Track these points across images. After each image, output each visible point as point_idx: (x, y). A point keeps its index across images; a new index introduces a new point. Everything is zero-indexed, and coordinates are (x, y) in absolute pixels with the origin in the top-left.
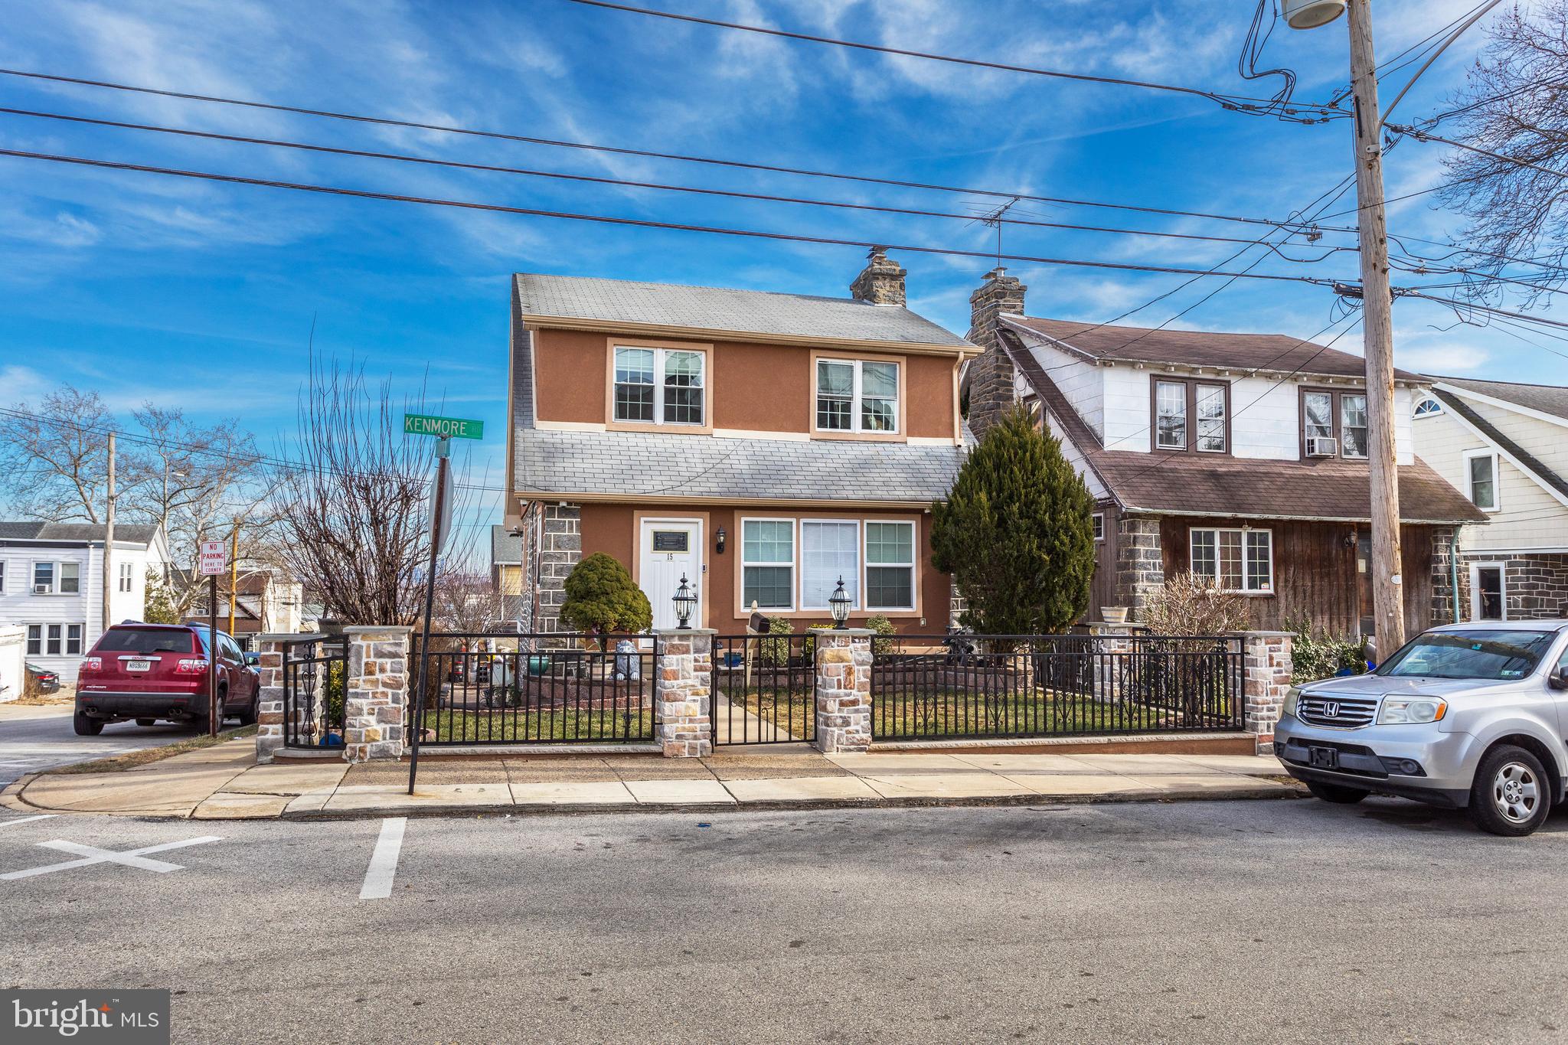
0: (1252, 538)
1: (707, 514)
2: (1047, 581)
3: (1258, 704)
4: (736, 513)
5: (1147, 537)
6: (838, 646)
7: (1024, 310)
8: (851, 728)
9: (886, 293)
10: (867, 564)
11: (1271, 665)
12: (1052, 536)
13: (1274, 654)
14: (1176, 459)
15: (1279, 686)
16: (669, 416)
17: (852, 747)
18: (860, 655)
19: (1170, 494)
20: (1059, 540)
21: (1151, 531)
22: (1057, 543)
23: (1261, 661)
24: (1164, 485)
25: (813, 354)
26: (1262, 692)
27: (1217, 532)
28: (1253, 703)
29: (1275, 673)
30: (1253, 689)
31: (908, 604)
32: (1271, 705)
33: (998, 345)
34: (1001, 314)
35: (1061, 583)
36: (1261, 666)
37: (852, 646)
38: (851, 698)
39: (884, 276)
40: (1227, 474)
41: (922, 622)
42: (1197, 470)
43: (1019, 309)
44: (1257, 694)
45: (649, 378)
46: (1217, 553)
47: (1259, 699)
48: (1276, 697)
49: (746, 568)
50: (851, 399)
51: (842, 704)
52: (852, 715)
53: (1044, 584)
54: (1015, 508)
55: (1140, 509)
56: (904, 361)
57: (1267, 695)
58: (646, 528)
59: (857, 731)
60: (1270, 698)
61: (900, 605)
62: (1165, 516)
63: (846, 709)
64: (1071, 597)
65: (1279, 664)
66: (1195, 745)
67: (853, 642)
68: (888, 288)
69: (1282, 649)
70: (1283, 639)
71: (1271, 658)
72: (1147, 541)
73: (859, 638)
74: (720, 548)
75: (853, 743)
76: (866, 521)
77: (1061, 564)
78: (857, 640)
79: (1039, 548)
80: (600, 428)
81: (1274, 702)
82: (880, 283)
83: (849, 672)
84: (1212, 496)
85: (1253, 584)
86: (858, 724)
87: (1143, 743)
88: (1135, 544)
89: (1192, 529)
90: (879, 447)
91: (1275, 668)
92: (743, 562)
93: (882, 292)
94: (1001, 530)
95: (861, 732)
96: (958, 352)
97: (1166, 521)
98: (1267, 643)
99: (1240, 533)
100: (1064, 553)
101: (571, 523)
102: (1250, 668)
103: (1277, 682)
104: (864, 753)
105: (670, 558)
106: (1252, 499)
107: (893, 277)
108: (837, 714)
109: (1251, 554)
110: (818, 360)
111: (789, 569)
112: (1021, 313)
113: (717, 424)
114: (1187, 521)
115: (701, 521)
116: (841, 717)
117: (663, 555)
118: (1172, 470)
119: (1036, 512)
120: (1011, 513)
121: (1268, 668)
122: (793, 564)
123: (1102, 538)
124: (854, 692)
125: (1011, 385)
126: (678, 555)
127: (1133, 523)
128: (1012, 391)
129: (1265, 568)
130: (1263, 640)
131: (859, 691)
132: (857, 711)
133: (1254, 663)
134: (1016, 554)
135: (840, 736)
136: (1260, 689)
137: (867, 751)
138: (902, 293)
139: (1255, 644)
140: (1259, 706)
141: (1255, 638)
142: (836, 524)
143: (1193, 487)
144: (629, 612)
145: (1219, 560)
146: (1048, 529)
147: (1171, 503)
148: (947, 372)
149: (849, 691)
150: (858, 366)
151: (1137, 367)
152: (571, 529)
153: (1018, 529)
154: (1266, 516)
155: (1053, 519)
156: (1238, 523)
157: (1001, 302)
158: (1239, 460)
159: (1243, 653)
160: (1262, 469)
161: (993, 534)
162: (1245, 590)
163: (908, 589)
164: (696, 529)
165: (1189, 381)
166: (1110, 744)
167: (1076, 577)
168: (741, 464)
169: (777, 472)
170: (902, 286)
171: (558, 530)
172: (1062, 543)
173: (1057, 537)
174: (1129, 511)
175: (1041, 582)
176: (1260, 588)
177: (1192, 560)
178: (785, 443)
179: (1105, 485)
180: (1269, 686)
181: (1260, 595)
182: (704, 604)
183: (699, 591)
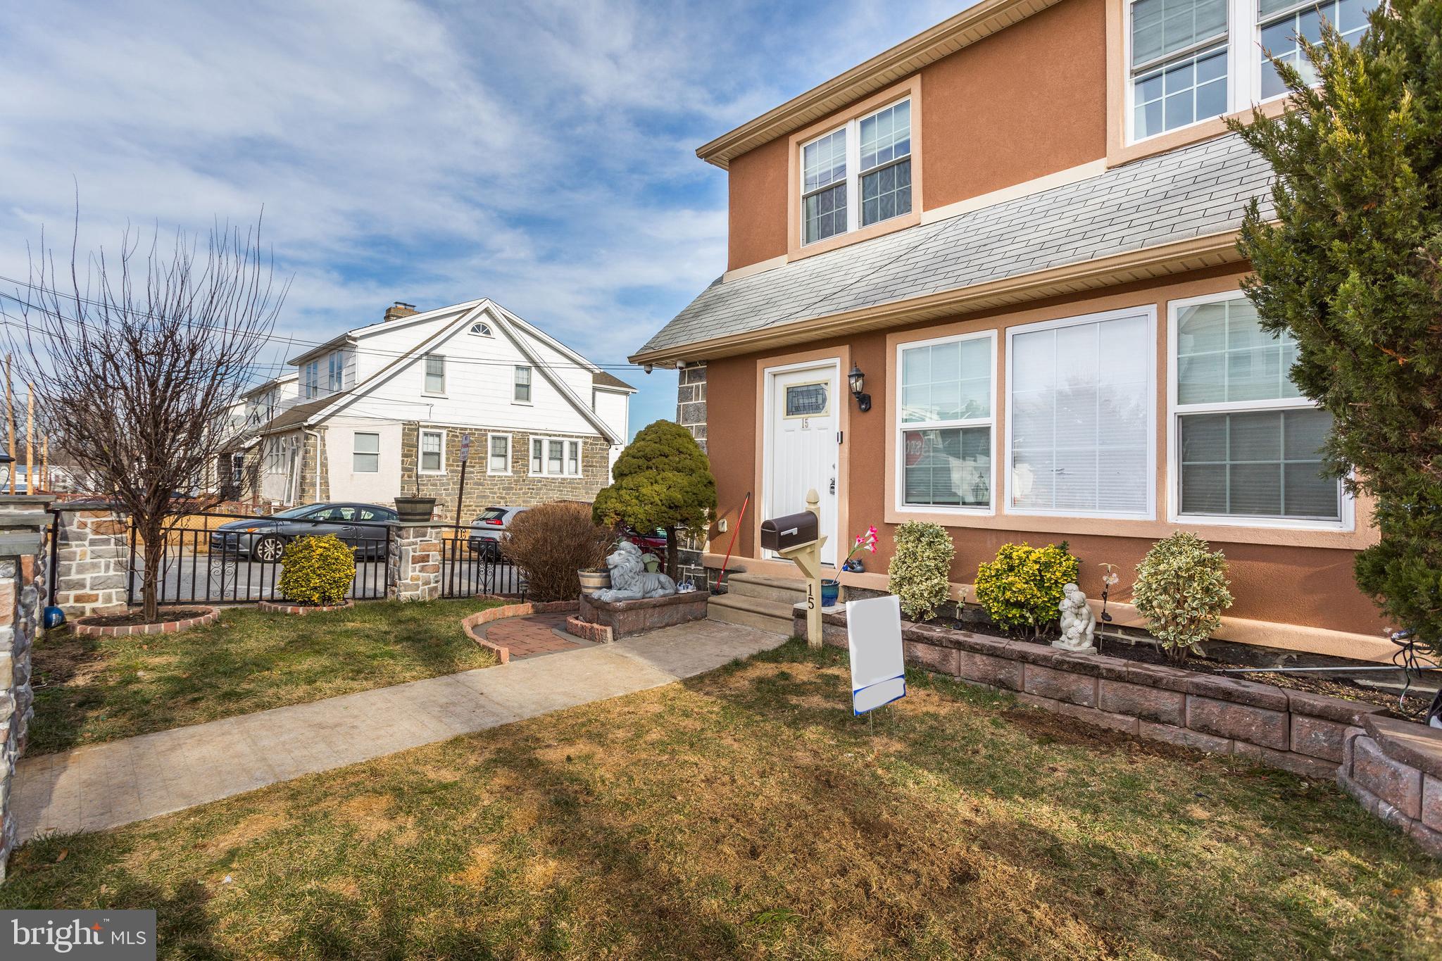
1: (845, 350)
4: (890, 339)
10: (1174, 408)
16: (869, 216)
45: (842, 170)
50: (1224, 40)
58: (775, 385)
74: (865, 402)
76: (1174, 305)
80: (780, 262)
92: (898, 426)
101: (697, 388)
105: (805, 426)
111: (985, 431)
113: (929, 203)
115: (837, 361)
117: (797, 420)
122: (991, 421)
126: (814, 420)
142: (1091, 325)
152: (697, 395)
164: (834, 377)
171: (687, 398)
182: (840, 496)
183: (835, 474)
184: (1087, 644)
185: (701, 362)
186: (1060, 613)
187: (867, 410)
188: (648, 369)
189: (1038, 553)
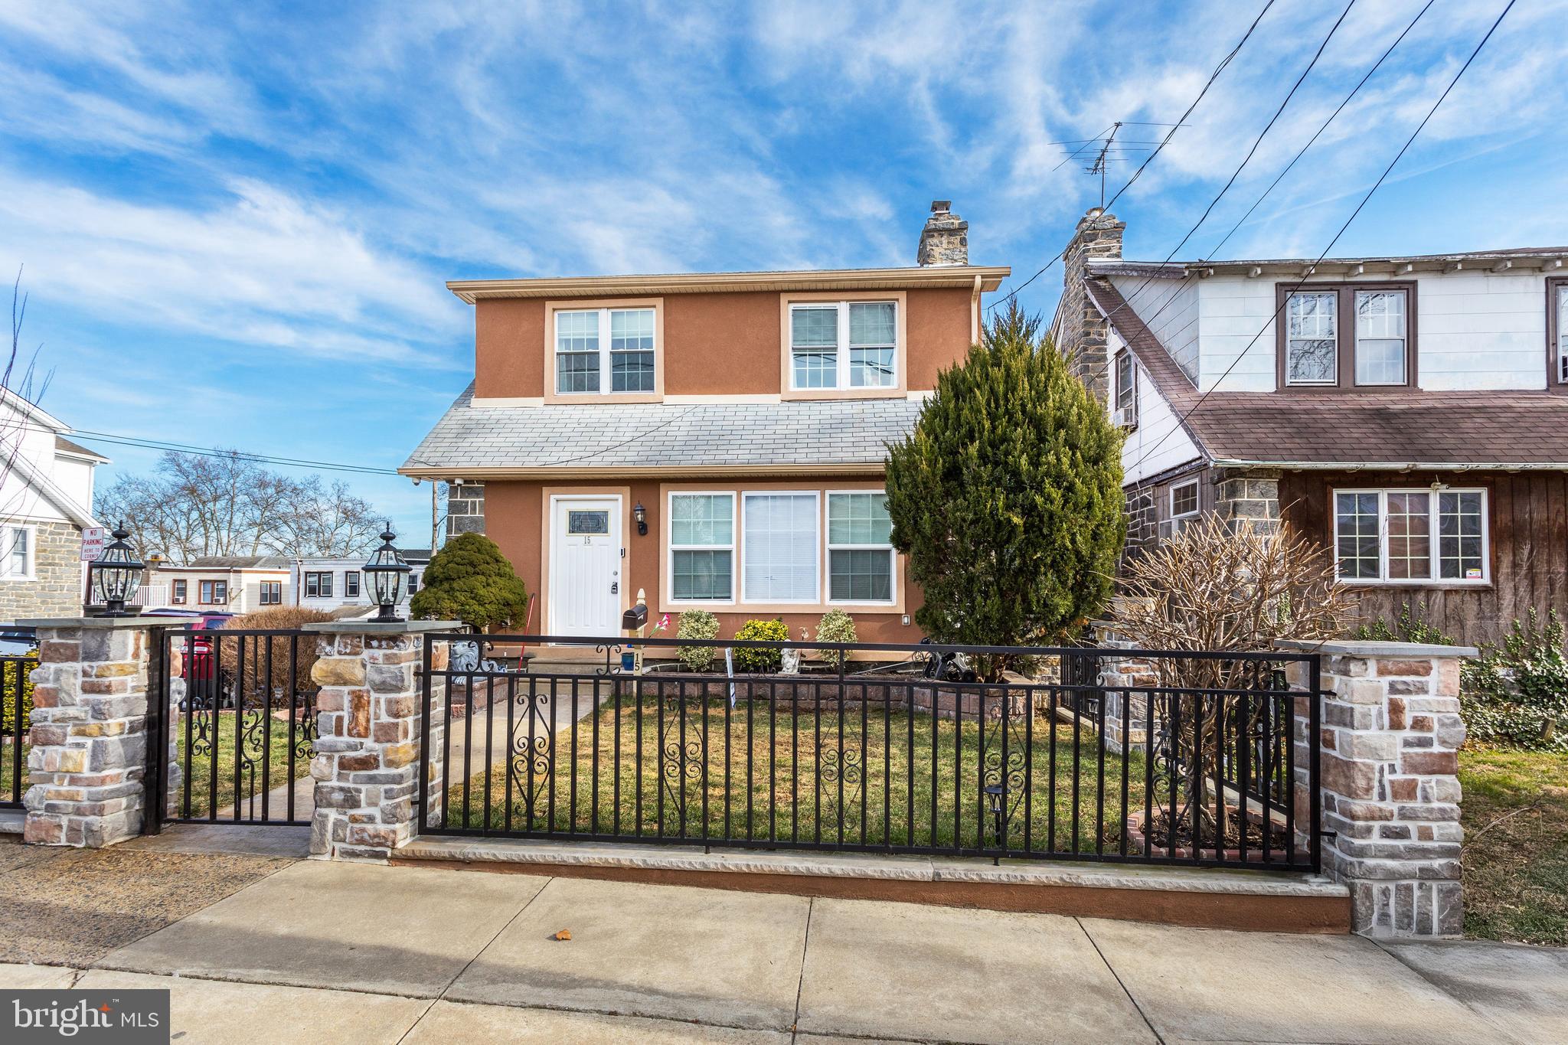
0: (1447, 502)
1: (627, 489)
2: (1023, 556)
3: (1353, 817)
4: (663, 487)
5: (1256, 504)
6: (340, 653)
7: (1122, 251)
8: (363, 811)
9: (943, 252)
10: (828, 546)
11: (1396, 725)
12: (1032, 488)
13: (1405, 700)
14: (1318, 398)
15: (1421, 779)
16: (618, 385)
17: (362, 848)
18: (380, 672)
19: (1297, 440)
20: (1042, 495)
21: (1263, 495)
22: (1039, 499)
23: (1366, 715)
24: (1288, 430)
25: (784, 299)
26: (1368, 790)
27: (1383, 495)
28: (1343, 813)
29: (1407, 743)
30: (1342, 781)
31: (887, 596)
32: (1396, 823)
33: (1086, 297)
34: (1090, 259)
35: (1049, 560)
36: (1367, 727)
37: (366, 654)
38: (361, 754)
39: (941, 231)
40: (1404, 412)
41: (906, 620)
42: (1353, 410)
43: (1114, 251)
44: (1351, 793)
45: (594, 342)
46: (1383, 526)
47: (1358, 806)
48: (1409, 804)
49: (676, 553)
50: (835, 349)
51: (344, 765)
52: (363, 787)
53: (1017, 562)
54: (973, 449)
55: (1239, 461)
56: (902, 296)
57: (1382, 797)
58: (558, 508)
59: (371, 819)
60: (1391, 806)
61: (875, 597)
62: (1288, 474)
63: (352, 774)
64: (1070, 583)
65: (1419, 724)
66: (1169, 904)
67: (368, 646)
68: (945, 245)
69: (1432, 688)
70: (1435, 663)
71: (1396, 709)
72: (1256, 508)
73: (380, 639)
74: (643, 528)
75: (361, 842)
76: (828, 493)
77: (1045, 531)
78: (375, 643)
79: (1008, 507)
80: (538, 402)
81: (1403, 816)
82: (935, 241)
83: (358, 703)
84: (1373, 440)
85: (1448, 569)
86: (376, 805)
87: (1024, 887)
88: (1235, 514)
89: (1336, 492)
90: (868, 405)
91: (1409, 734)
92: (669, 546)
93: (937, 251)
94: (953, 483)
95: (378, 819)
96: (973, 277)
97: (1287, 479)
98: (1382, 672)
99: (1427, 495)
100: (1051, 516)
101: (474, 503)
102: (1337, 730)
103: (1412, 767)
104: (385, 862)
105: (588, 542)
106: (1450, 441)
107: (951, 232)
108: (335, 783)
109: (1448, 525)
110: (792, 306)
111: (729, 552)
112: (1118, 255)
113: (670, 389)
114: (1328, 479)
115: (620, 497)
116: (341, 789)
117: (580, 538)
118: (1306, 412)
119: (1007, 453)
120: (969, 457)
121: (1386, 732)
122: (733, 547)
123: (1196, 512)
124: (369, 742)
125: (1104, 342)
126: (596, 538)
127: (1232, 485)
128: (1105, 350)
129: (1472, 547)
130: (1372, 665)
131: (377, 740)
132: (372, 780)
133: (1345, 718)
134: (971, 516)
135: (338, 824)
136: (1361, 782)
137: (389, 859)
138: (963, 249)
139: (1346, 673)
140: (1360, 823)
141: (1348, 658)
142: (789, 497)
143: (1339, 430)
144: (471, 601)
145: (1387, 536)
146: (1024, 478)
147: (1294, 452)
148: (962, 307)
149: (358, 740)
150: (843, 309)
151: (1253, 274)
152: (474, 510)
153: (977, 479)
154: (1473, 466)
155: (1035, 463)
156: (1424, 479)
157: (1091, 245)
158: (1430, 393)
159: (1316, 692)
160: (1473, 403)
161: (939, 489)
162: (1436, 578)
163: (887, 578)
164: (615, 506)
165: (1343, 290)
166: (937, 883)
167: (1078, 553)
168: (680, 431)
169: (722, 438)
170: (963, 242)
171: (460, 512)
172: (1049, 499)
173: (1040, 489)
174: (1220, 465)
175: (1012, 560)
176: (1464, 576)
177: (1336, 536)
178: (747, 406)
179: (1197, 444)
180: (1388, 777)
181: (1462, 586)
182: (623, 595)
183: (619, 580)
184: (796, 671)
185: (479, 482)
186: (781, 656)
187: (645, 534)
188: (417, 481)
189: (769, 624)
